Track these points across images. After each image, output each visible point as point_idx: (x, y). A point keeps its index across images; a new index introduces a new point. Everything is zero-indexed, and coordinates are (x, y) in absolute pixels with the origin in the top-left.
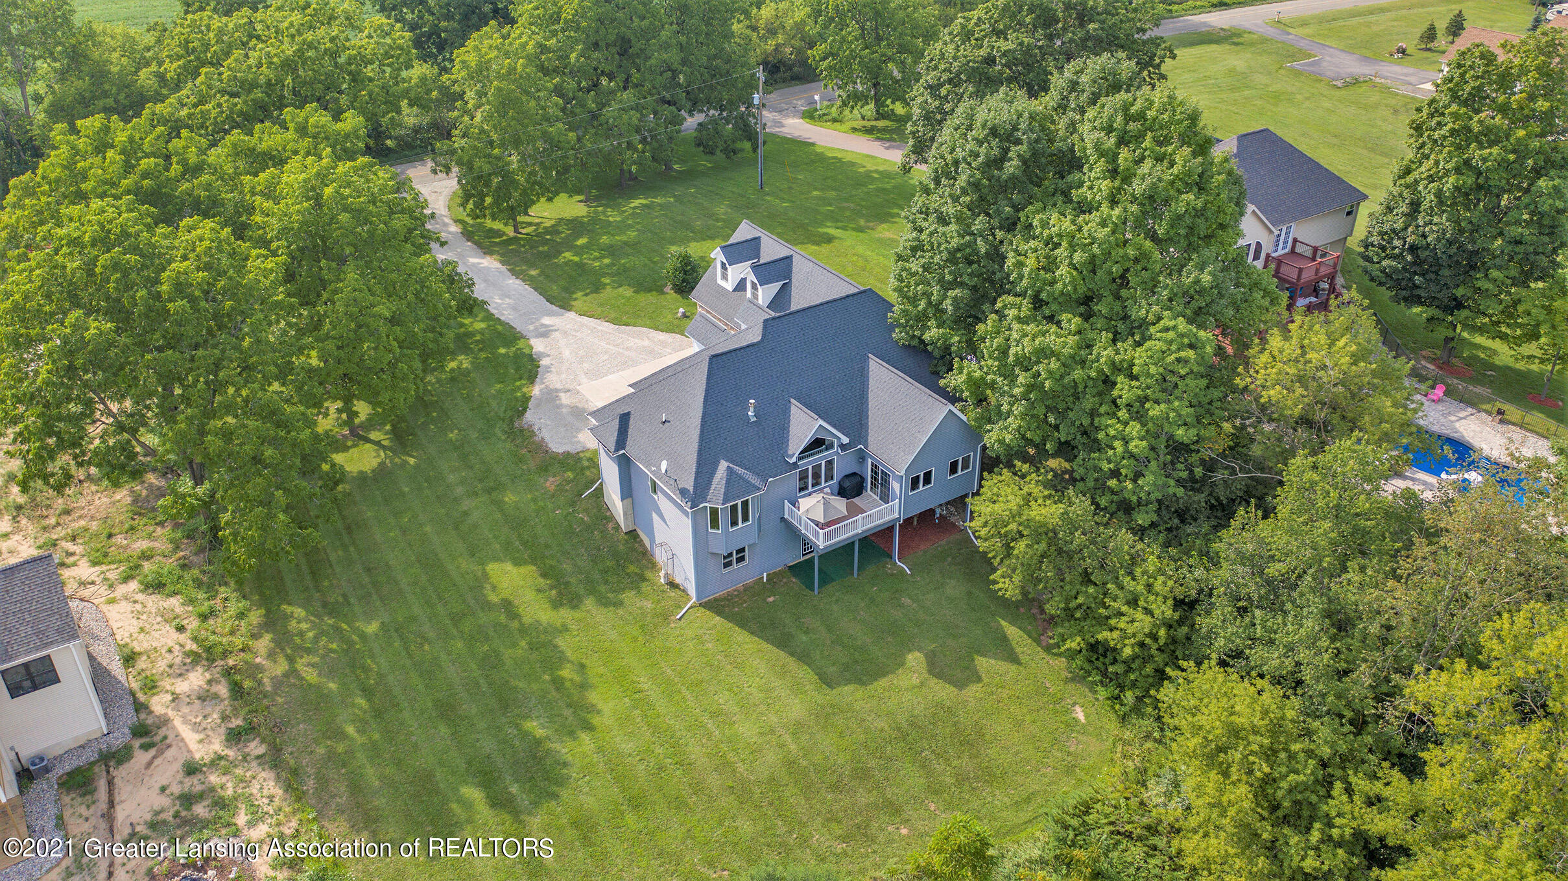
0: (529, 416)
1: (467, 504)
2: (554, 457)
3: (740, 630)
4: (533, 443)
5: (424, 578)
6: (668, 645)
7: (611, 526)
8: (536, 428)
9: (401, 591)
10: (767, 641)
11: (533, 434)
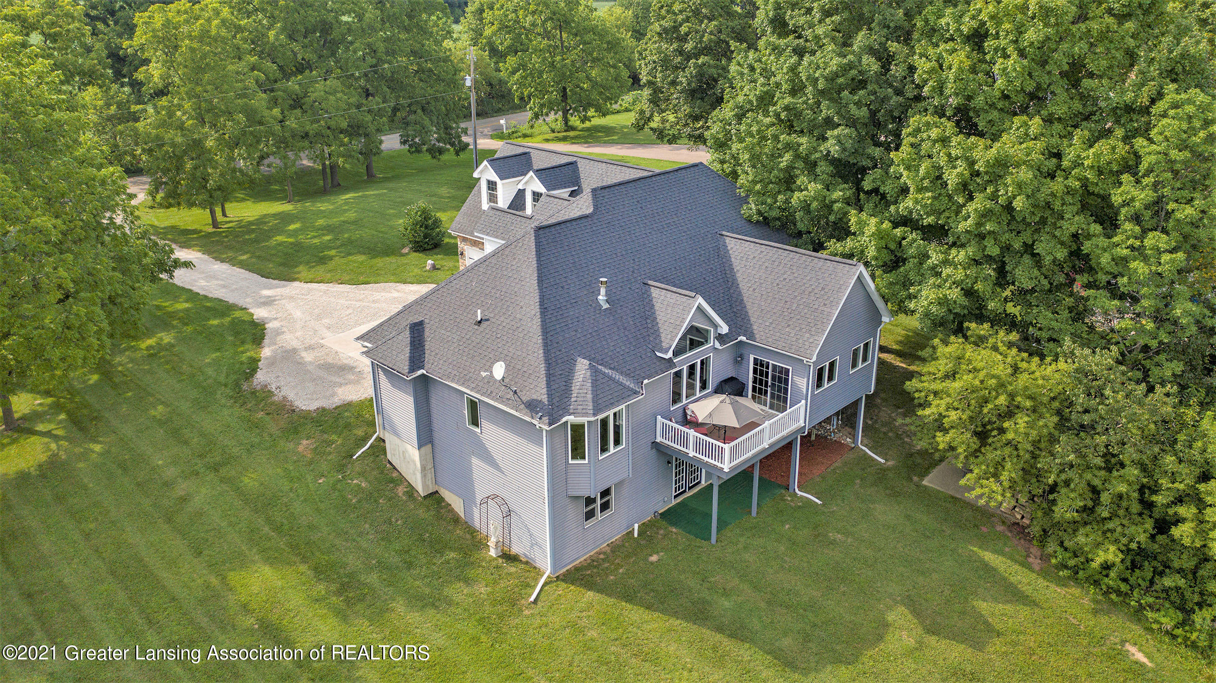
0: (261, 377)
1: (183, 486)
2: (306, 416)
3: (629, 606)
4: (273, 404)
5: (122, 596)
6: (530, 642)
7: (401, 490)
8: (273, 387)
9: (83, 620)
10: (675, 614)
11: (271, 394)
